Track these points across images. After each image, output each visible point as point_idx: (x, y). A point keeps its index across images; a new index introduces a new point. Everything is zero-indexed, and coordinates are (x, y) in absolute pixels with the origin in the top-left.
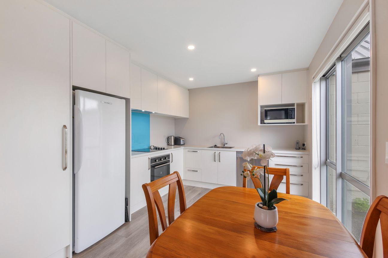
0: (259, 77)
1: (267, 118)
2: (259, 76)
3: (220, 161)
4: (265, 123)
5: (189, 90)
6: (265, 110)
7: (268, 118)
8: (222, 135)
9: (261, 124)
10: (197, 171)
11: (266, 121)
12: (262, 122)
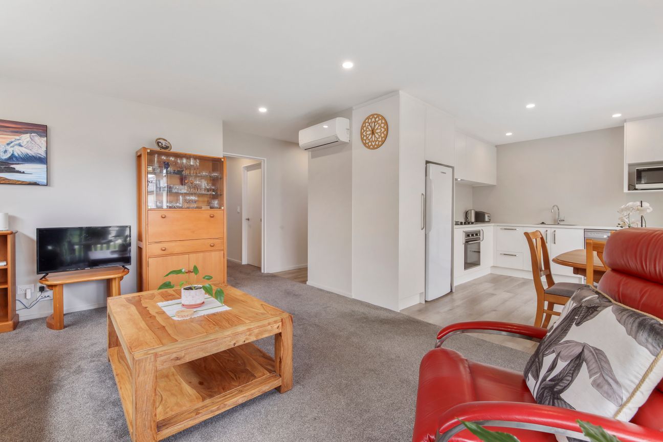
0: (625, 123)
1: (641, 181)
2: (625, 121)
3: (555, 243)
4: (637, 189)
5: (496, 146)
6: (637, 170)
7: (643, 182)
8: (555, 208)
9: (629, 190)
10: (516, 255)
11: (638, 186)
12: (631, 187)
